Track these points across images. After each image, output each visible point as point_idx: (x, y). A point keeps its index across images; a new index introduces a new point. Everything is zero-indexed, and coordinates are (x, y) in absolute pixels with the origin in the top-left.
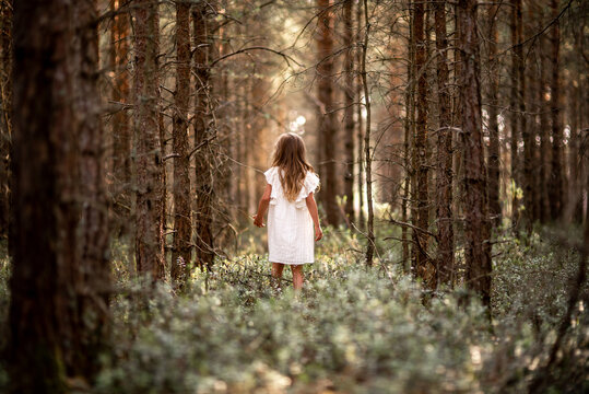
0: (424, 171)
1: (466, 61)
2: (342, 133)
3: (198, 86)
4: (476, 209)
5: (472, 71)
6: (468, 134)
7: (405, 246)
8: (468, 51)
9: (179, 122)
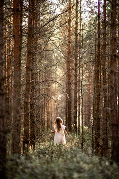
0: (99, 119)
1: (112, 89)
2: (73, 102)
3: (31, 91)
4: (115, 133)
5: (114, 92)
6: (113, 110)
7: (93, 140)
8: (113, 86)
9: (26, 103)
